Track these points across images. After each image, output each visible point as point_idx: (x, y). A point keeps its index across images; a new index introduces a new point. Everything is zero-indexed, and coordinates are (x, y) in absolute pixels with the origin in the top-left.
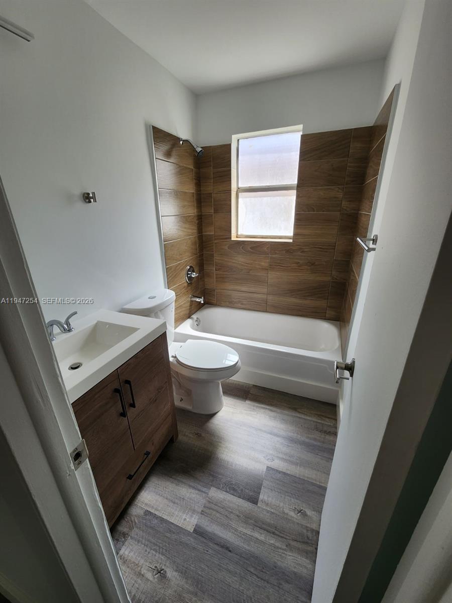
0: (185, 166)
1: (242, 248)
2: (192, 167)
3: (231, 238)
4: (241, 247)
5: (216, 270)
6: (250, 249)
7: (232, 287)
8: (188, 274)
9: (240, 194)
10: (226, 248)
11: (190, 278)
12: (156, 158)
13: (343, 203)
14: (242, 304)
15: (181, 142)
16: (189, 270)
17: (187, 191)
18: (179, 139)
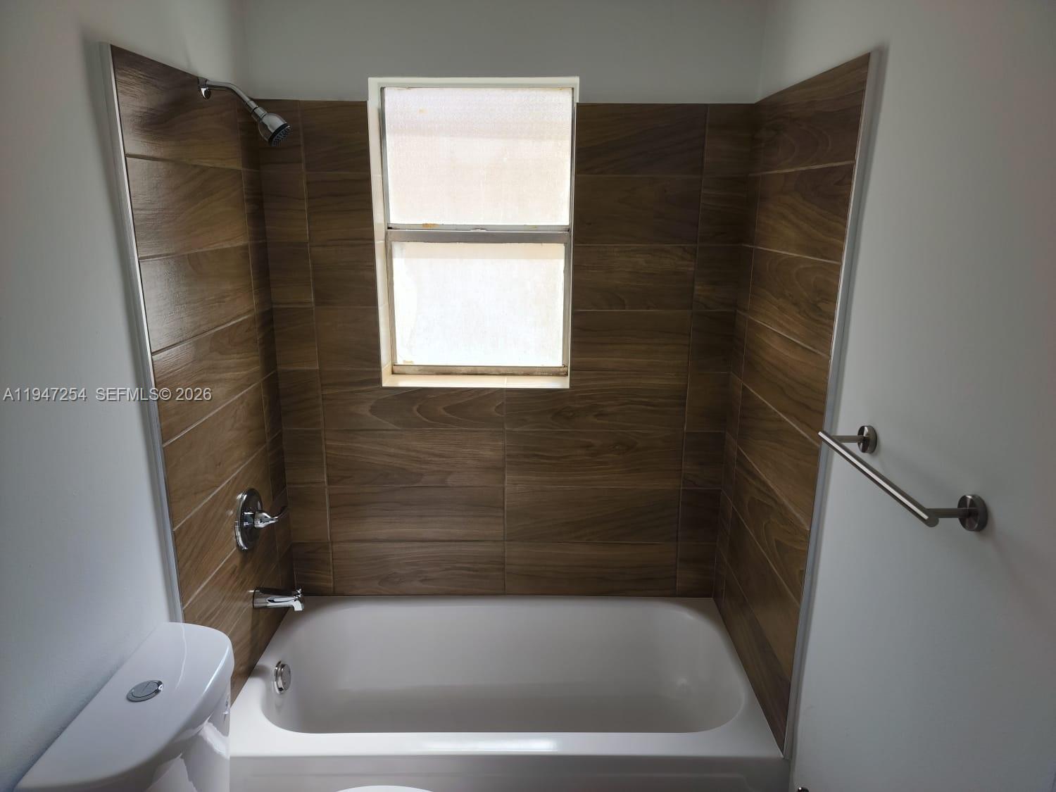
0: (218, 164)
1: (418, 410)
2: (236, 165)
3: (379, 381)
4: (415, 408)
5: (330, 482)
6: (443, 412)
7: (386, 531)
8: (243, 519)
9: (397, 248)
10: (364, 410)
11: (250, 534)
12: (126, 156)
13: (697, 287)
14: (425, 580)
15: (203, 90)
16: (246, 506)
17: (227, 245)
18: (196, 81)
